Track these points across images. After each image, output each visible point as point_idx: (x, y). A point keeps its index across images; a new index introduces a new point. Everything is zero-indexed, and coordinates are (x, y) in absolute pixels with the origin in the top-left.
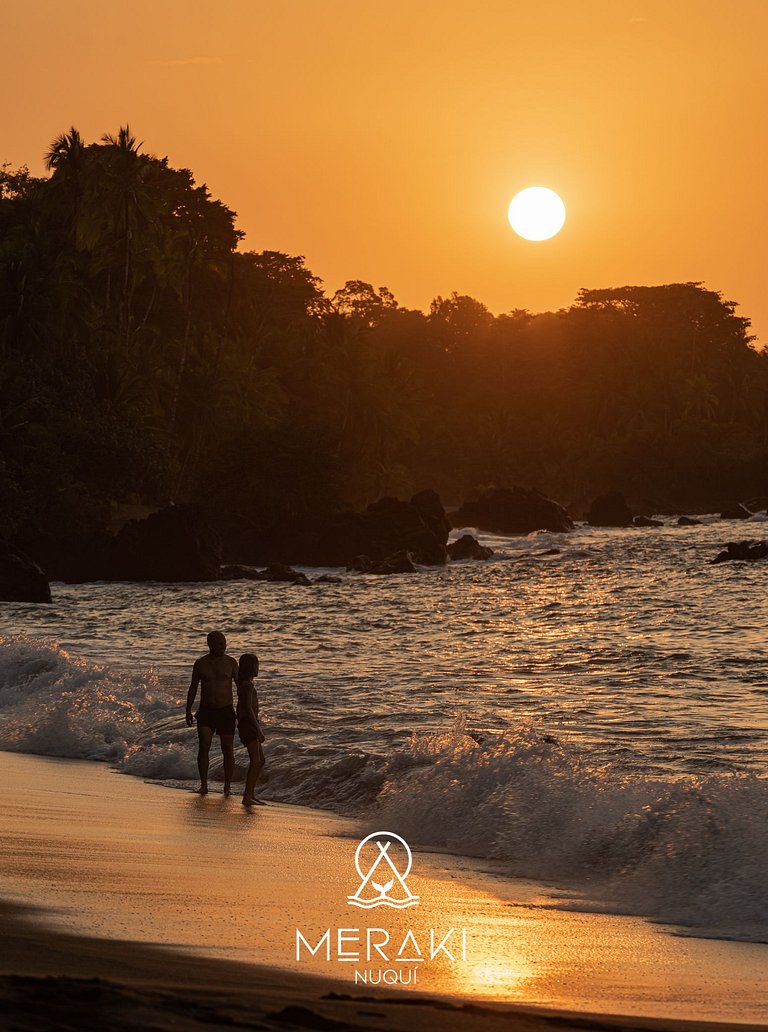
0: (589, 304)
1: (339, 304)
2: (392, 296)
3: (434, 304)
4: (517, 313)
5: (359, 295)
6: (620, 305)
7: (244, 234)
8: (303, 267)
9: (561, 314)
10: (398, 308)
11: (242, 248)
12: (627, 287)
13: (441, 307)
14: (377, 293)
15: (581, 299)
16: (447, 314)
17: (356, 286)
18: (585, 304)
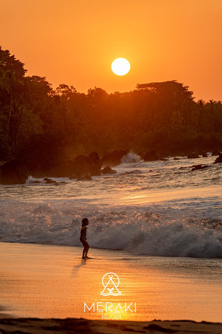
0: (140, 89)
1: (58, 92)
2: (75, 89)
3: (89, 91)
4: (116, 93)
5: (64, 89)
6: (150, 89)
7: (27, 71)
8: (45, 80)
9: (131, 93)
10: (77, 92)
11: (26, 75)
12: (152, 83)
13: (91, 92)
14: (70, 88)
15: (137, 87)
16: (93, 94)
17: (64, 86)
18: (139, 89)
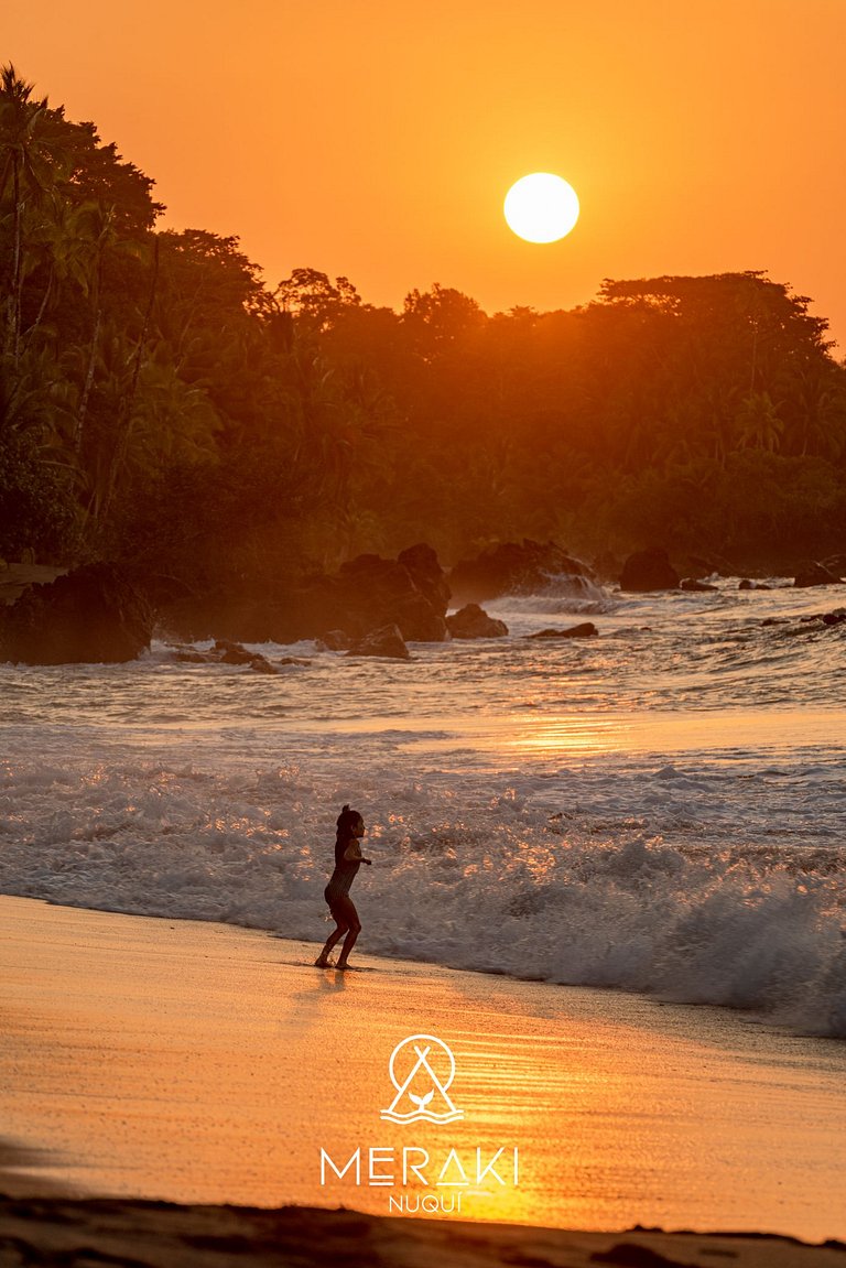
0: (615, 300)
1: (284, 300)
2: (353, 289)
3: (409, 299)
4: (518, 311)
5: (310, 287)
6: (654, 301)
7: (165, 208)
8: (237, 250)
9: (577, 313)
10: (361, 304)
11: (160, 226)
12: (666, 277)
13: (419, 303)
14: (334, 284)
15: (604, 292)
16: (426, 312)
17: (307, 276)
18: (609, 300)
